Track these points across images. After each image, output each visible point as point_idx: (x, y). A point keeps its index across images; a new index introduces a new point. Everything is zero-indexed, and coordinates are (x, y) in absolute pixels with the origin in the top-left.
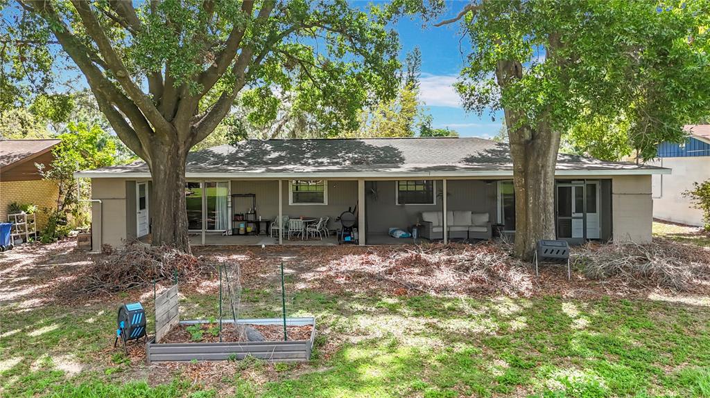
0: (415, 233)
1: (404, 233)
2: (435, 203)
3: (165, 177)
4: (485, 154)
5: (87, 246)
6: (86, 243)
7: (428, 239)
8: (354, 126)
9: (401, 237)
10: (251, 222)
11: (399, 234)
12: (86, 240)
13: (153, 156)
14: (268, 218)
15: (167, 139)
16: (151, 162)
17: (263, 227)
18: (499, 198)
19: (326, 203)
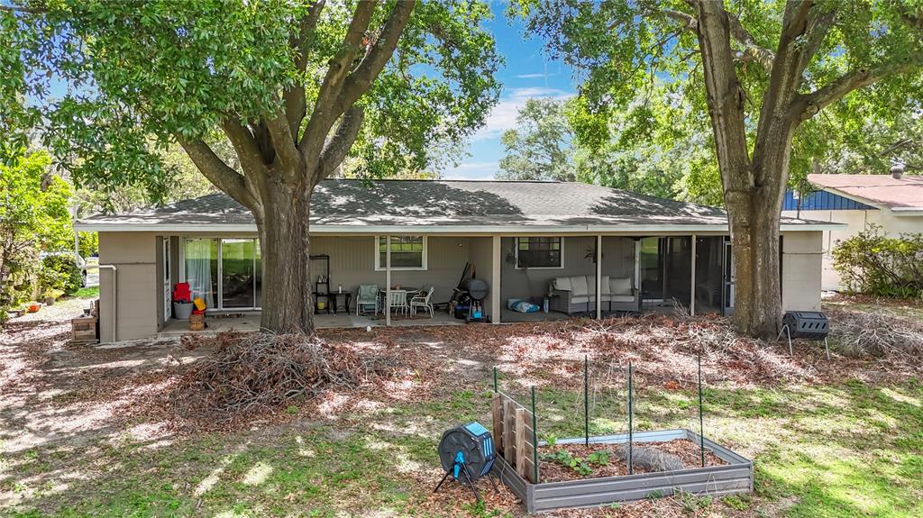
0: (546, 306)
1: (531, 306)
2: (562, 267)
3: (289, 231)
4: (608, 203)
5: (90, 337)
6: (88, 332)
7: (566, 313)
8: (421, 162)
9: (528, 311)
10: (323, 295)
11: (526, 307)
12: (88, 328)
13: (269, 199)
14: (348, 289)
15: (293, 173)
16: (262, 208)
17: (340, 302)
18: (637, 259)
19: (425, 267)
